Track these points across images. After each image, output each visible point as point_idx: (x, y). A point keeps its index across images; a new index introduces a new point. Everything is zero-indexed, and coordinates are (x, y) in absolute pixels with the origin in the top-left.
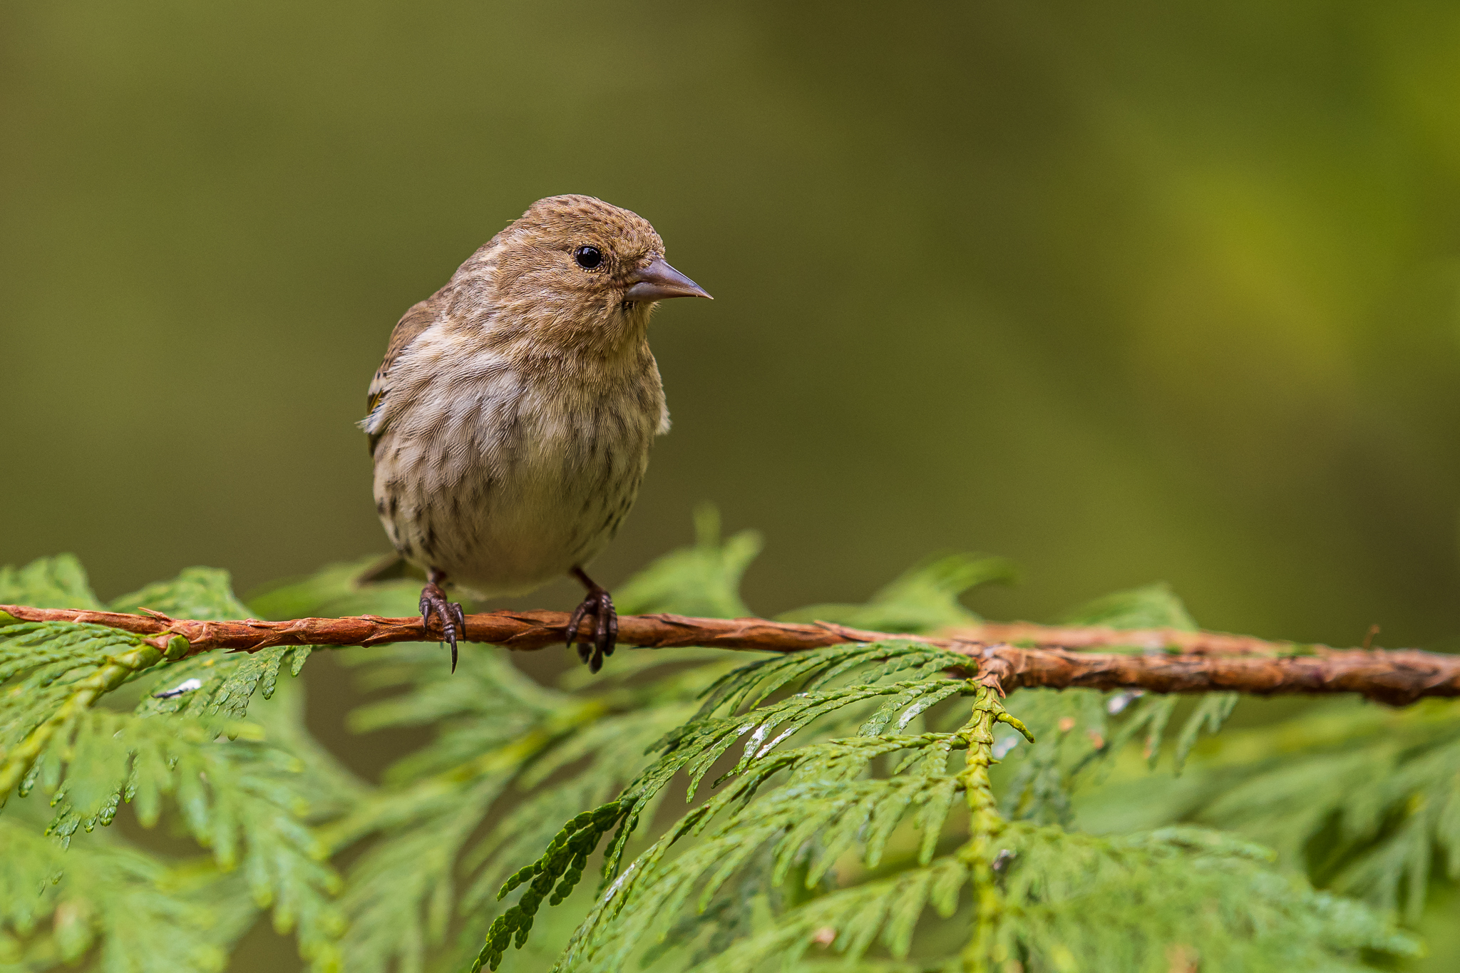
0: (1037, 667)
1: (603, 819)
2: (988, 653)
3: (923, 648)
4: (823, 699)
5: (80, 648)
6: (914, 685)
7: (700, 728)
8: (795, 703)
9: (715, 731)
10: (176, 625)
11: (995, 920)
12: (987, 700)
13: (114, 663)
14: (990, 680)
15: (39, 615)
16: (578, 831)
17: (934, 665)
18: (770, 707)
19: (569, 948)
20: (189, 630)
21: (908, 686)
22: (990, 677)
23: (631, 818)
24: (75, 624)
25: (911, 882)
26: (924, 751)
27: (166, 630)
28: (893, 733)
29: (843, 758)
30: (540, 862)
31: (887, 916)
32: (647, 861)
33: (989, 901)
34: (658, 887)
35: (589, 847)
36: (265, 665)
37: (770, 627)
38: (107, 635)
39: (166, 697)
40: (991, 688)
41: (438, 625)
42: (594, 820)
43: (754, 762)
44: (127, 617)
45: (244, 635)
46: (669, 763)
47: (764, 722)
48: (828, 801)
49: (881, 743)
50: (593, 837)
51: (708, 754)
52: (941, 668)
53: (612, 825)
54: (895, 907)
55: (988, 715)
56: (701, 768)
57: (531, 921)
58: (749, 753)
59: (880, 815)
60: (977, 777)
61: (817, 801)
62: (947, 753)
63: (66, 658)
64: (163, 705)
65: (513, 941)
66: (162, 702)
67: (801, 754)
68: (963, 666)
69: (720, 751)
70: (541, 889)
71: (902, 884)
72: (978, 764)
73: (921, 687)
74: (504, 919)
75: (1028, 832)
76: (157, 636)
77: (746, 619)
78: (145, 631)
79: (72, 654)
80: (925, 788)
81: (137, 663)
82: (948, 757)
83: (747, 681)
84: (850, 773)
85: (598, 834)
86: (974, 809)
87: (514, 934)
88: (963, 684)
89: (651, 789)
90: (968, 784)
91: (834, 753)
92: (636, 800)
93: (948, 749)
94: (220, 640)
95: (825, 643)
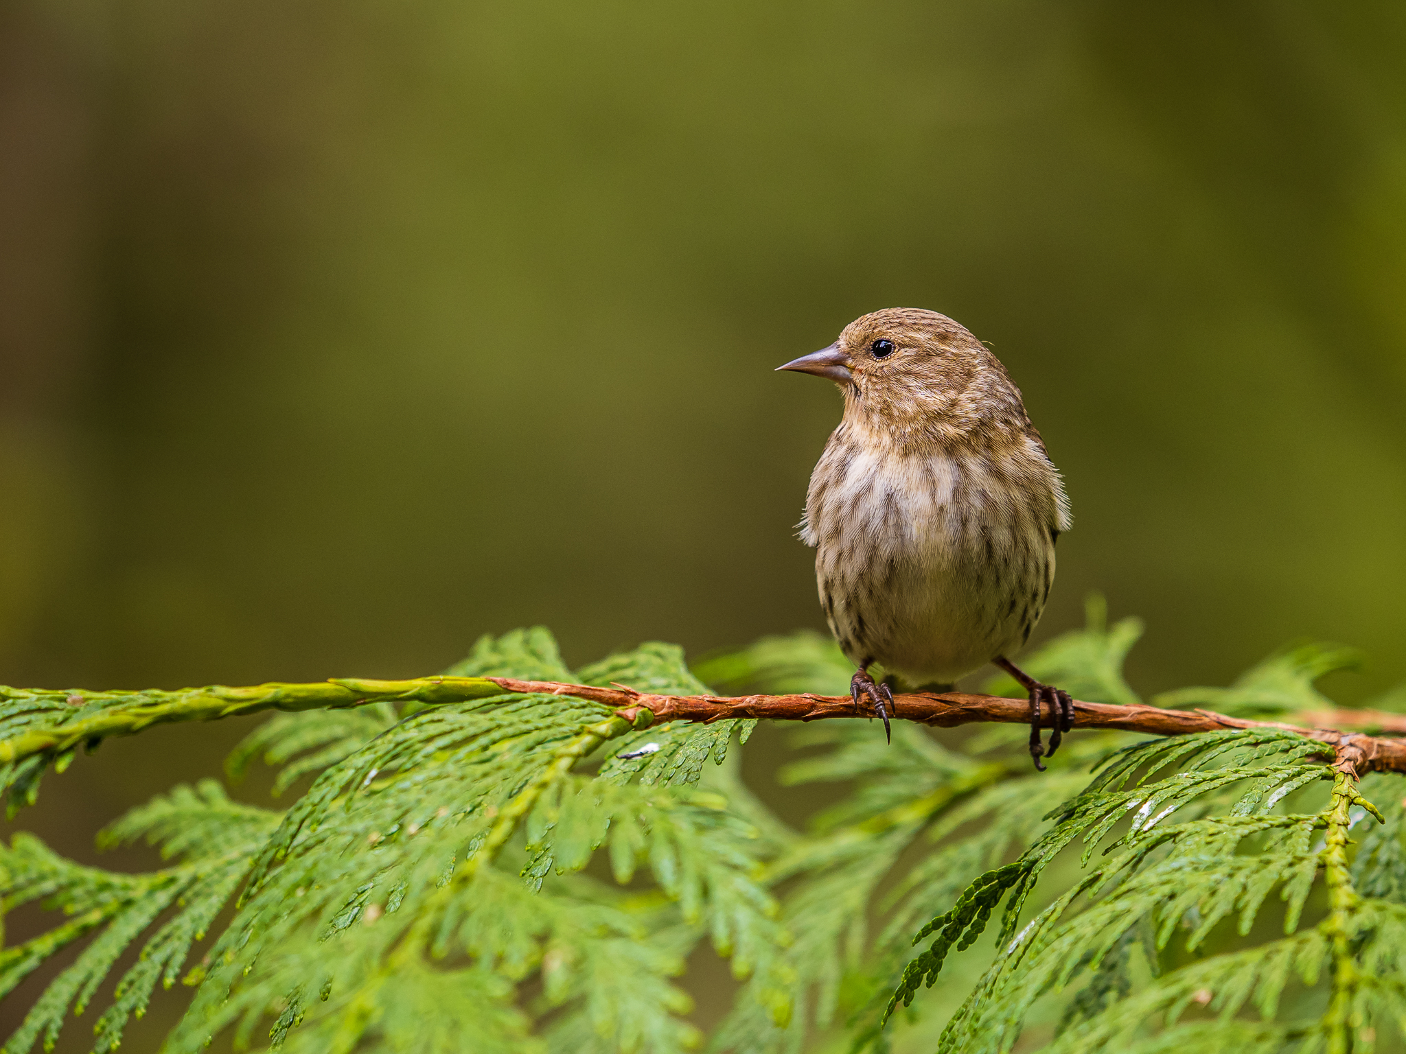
0: (1386, 754)
1: (1006, 877)
2: (1344, 741)
3: (1289, 736)
4: (1201, 779)
5: (561, 718)
6: (1281, 770)
7: (1093, 800)
8: (1178, 782)
9: (1106, 803)
10: (643, 699)
11: (1352, 989)
12: (1344, 785)
13: (590, 732)
14: (1347, 767)
15: (524, 687)
16: (984, 888)
17: (1298, 752)
18: (1155, 785)
19: (976, 993)
20: (654, 703)
21: (1276, 770)
22: (1347, 763)
23: (1031, 878)
24: (555, 695)
25: (1278, 951)
26: (1289, 830)
27: (634, 703)
28: (1262, 813)
29: (1220, 835)
30: (950, 914)
31: (1258, 980)
32: (1046, 919)
33: (1347, 971)
34: (1056, 944)
35: (993, 900)
36: (717, 734)
37: (1156, 713)
38: (584, 707)
39: (628, 758)
40: (1347, 774)
41: (869, 704)
42: (998, 878)
43: (1141, 834)
44: (600, 690)
45: (701, 709)
46: (1065, 830)
47: (1150, 799)
48: (1206, 874)
49: (1253, 822)
50: (997, 892)
51: (1100, 825)
52: (1304, 754)
53: (1014, 883)
54: (1265, 971)
55: (1346, 799)
56: (1094, 838)
57: (940, 965)
58: (1136, 826)
59: (1251, 889)
60: (1336, 856)
61: (1197, 874)
62: (1310, 833)
63: (549, 727)
64: (626, 765)
65: (924, 981)
66: (625, 762)
67: (1182, 829)
68: (1324, 753)
69: (1111, 823)
70: (950, 936)
71: (1271, 952)
72: (1337, 844)
73: (1287, 771)
74: (917, 962)
75: (1381, 909)
76: (627, 709)
77: (1135, 705)
78: (616, 703)
79: (553, 724)
80: (1291, 865)
81: (610, 733)
82: (1311, 836)
83: (1135, 759)
84: (1226, 849)
85: (1001, 890)
86: (1334, 886)
87: (925, 975)
88: (1323, 769)
89: (1049, 854)
90: (1328, 862)
91: (1212, 831)
92: (1035, 862)
93: (1311, 829)
94: (680, 713)
95: (1204, 729)
